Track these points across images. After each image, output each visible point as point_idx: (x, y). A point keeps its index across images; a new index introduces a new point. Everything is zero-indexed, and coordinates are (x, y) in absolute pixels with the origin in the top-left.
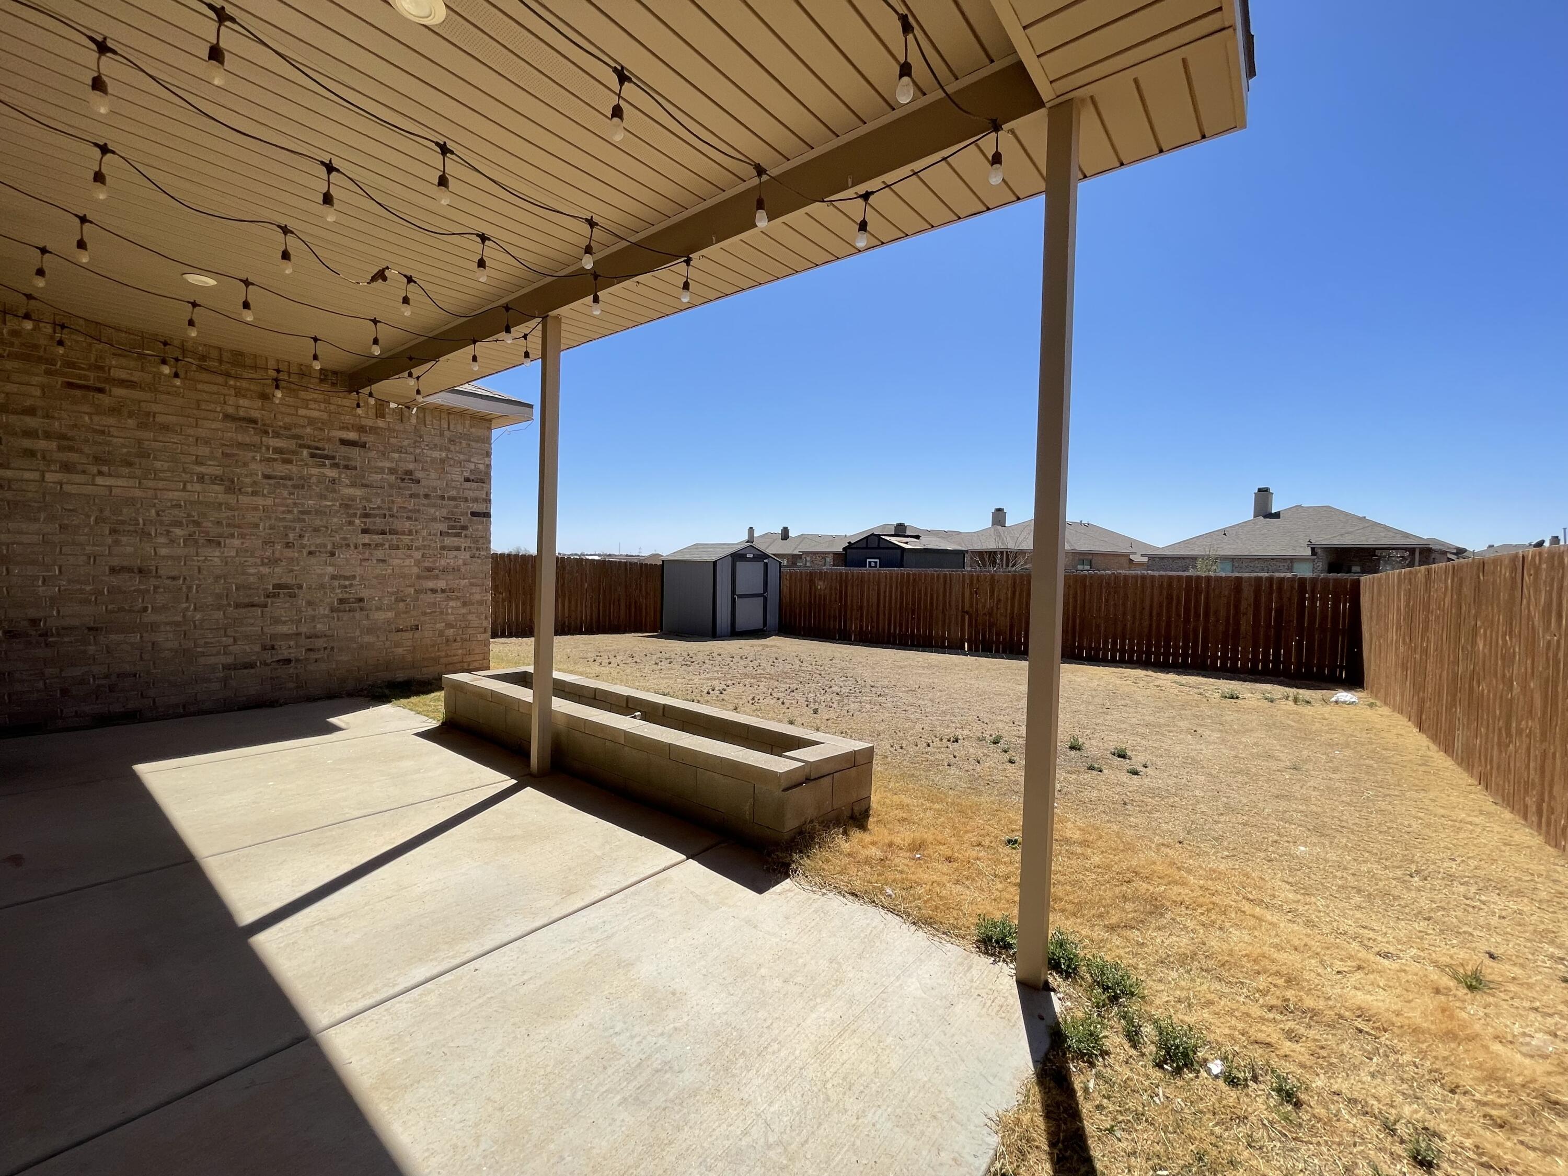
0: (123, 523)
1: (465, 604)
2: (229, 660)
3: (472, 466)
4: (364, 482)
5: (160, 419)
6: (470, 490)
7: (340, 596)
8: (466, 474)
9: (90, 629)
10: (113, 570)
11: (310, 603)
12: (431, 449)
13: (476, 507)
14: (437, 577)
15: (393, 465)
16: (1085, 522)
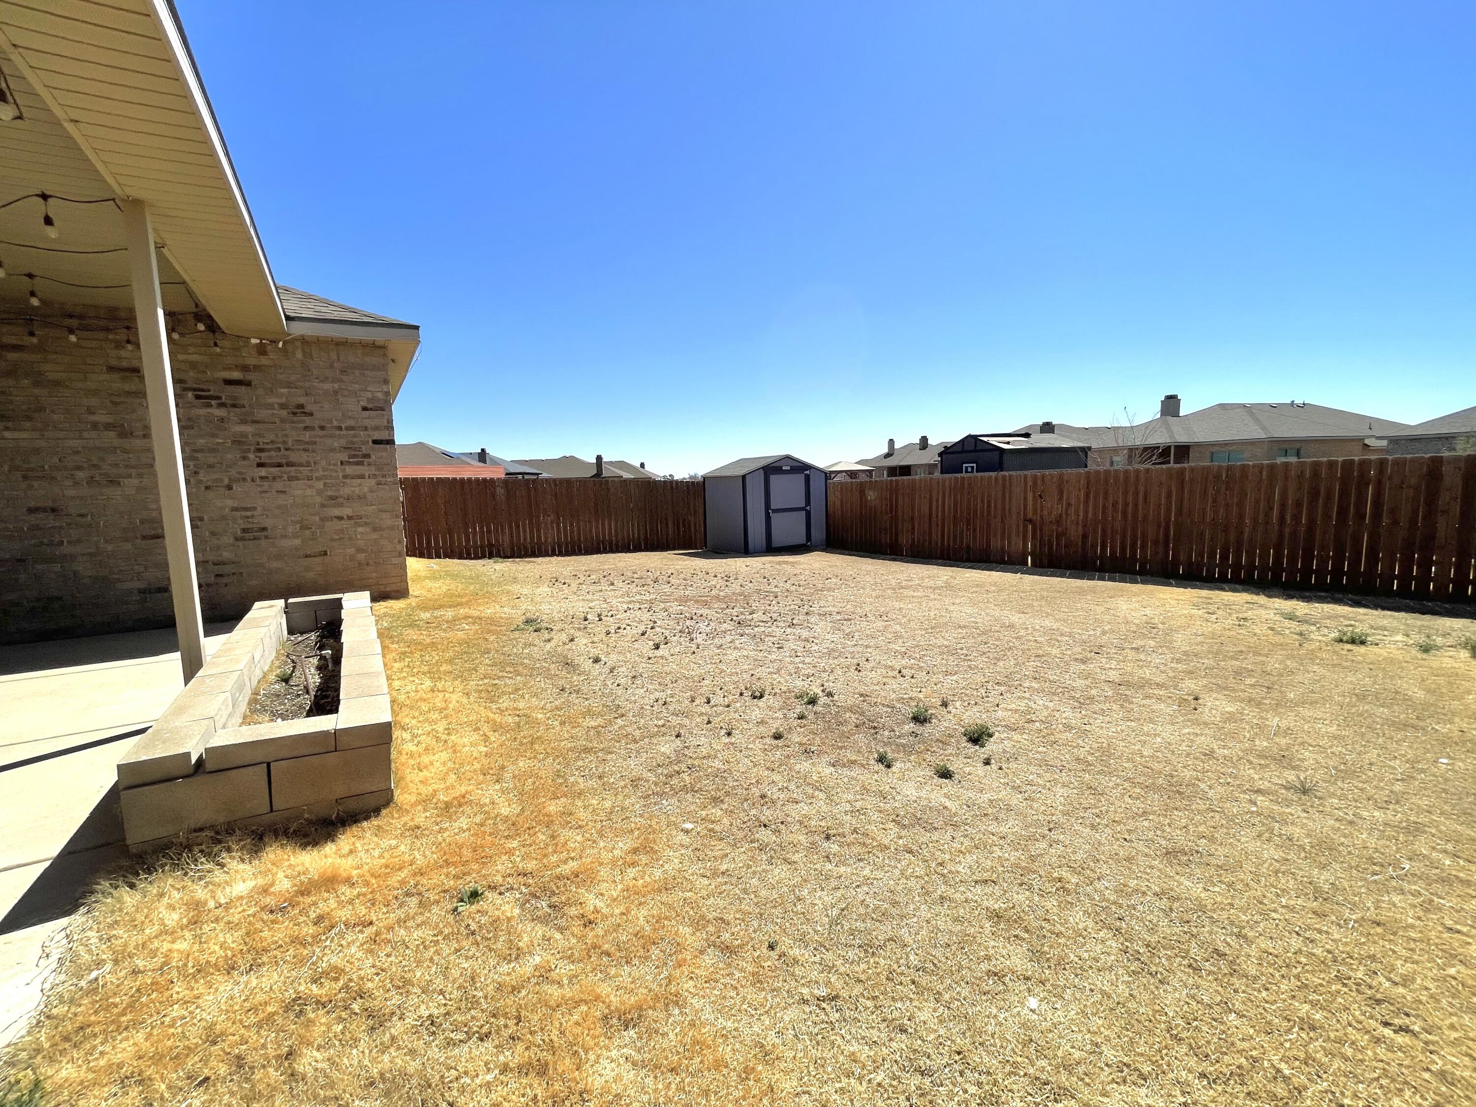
0: (32, 470)
1: (375, 530)
2: (142, 585)
3: (369, 395)
4: (255, 419)
5: (51, 376)
6: (369, 418)
7: (243, 526)
8: (364, 404)
9: (19, 560)
10: (32, 510)
11: (213, 534)
12: (322, 381)
13: (377, 436)
14: (341, 505)
15: (283, 400)
16: (1299, 401)
